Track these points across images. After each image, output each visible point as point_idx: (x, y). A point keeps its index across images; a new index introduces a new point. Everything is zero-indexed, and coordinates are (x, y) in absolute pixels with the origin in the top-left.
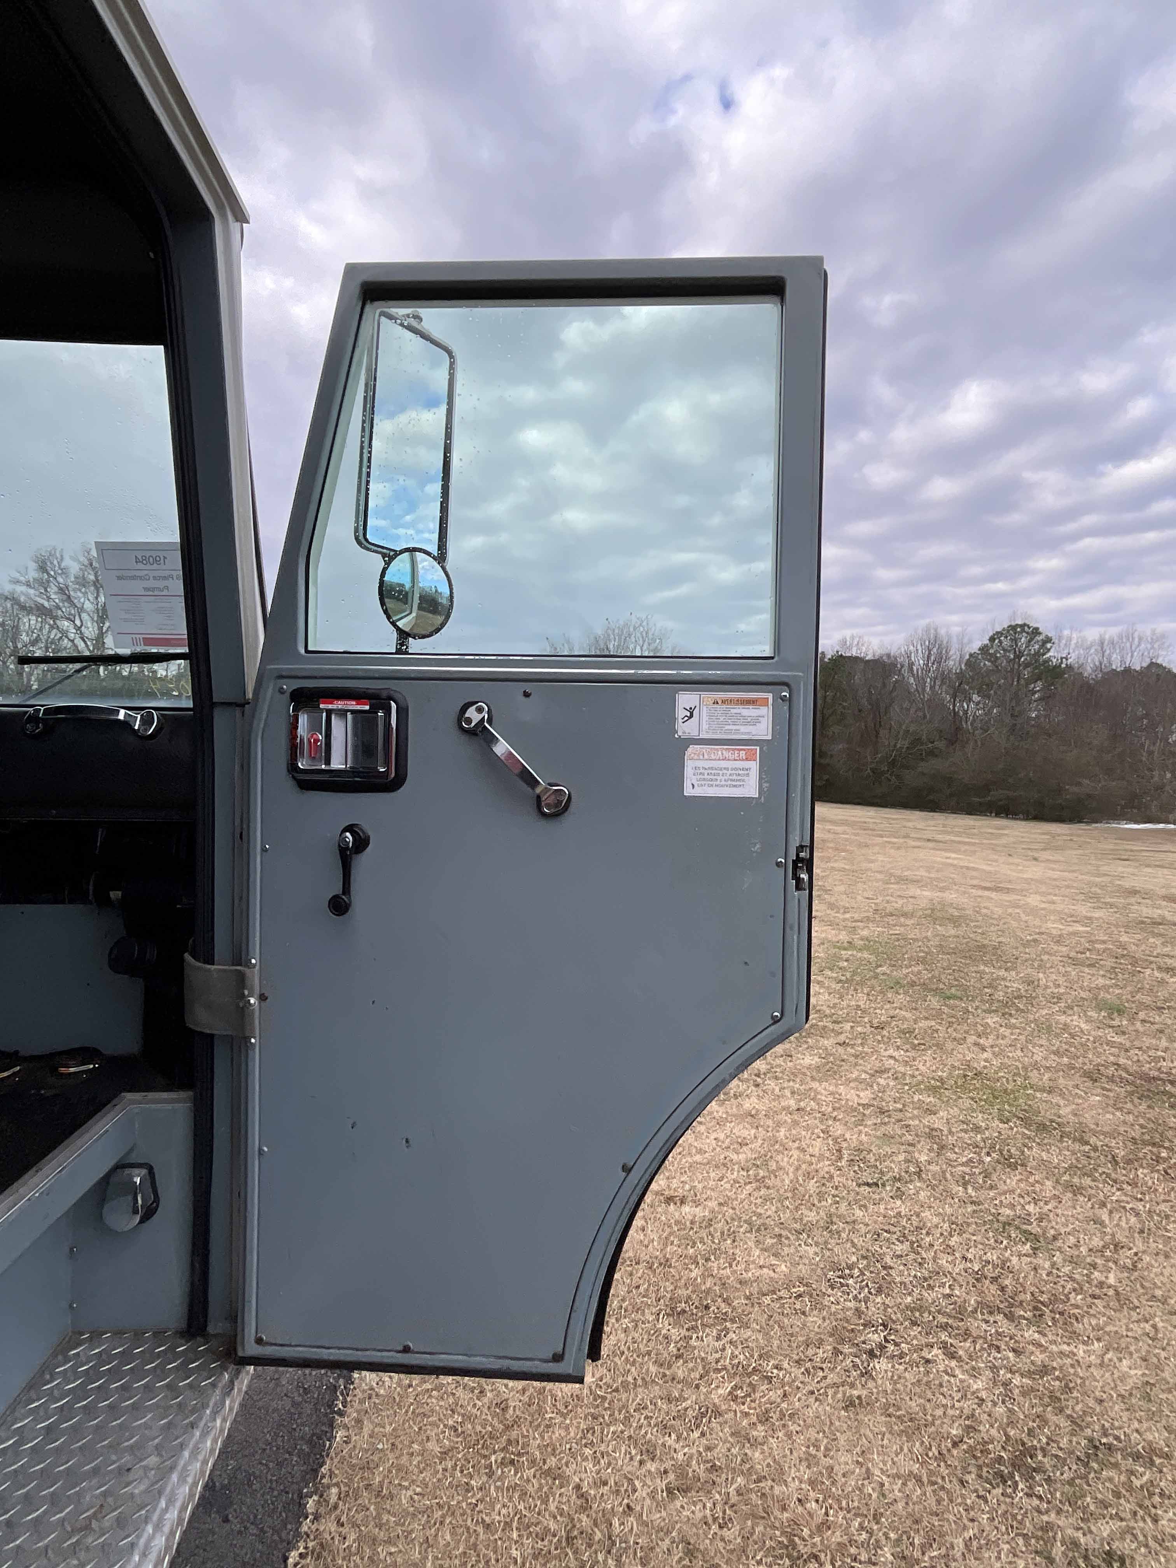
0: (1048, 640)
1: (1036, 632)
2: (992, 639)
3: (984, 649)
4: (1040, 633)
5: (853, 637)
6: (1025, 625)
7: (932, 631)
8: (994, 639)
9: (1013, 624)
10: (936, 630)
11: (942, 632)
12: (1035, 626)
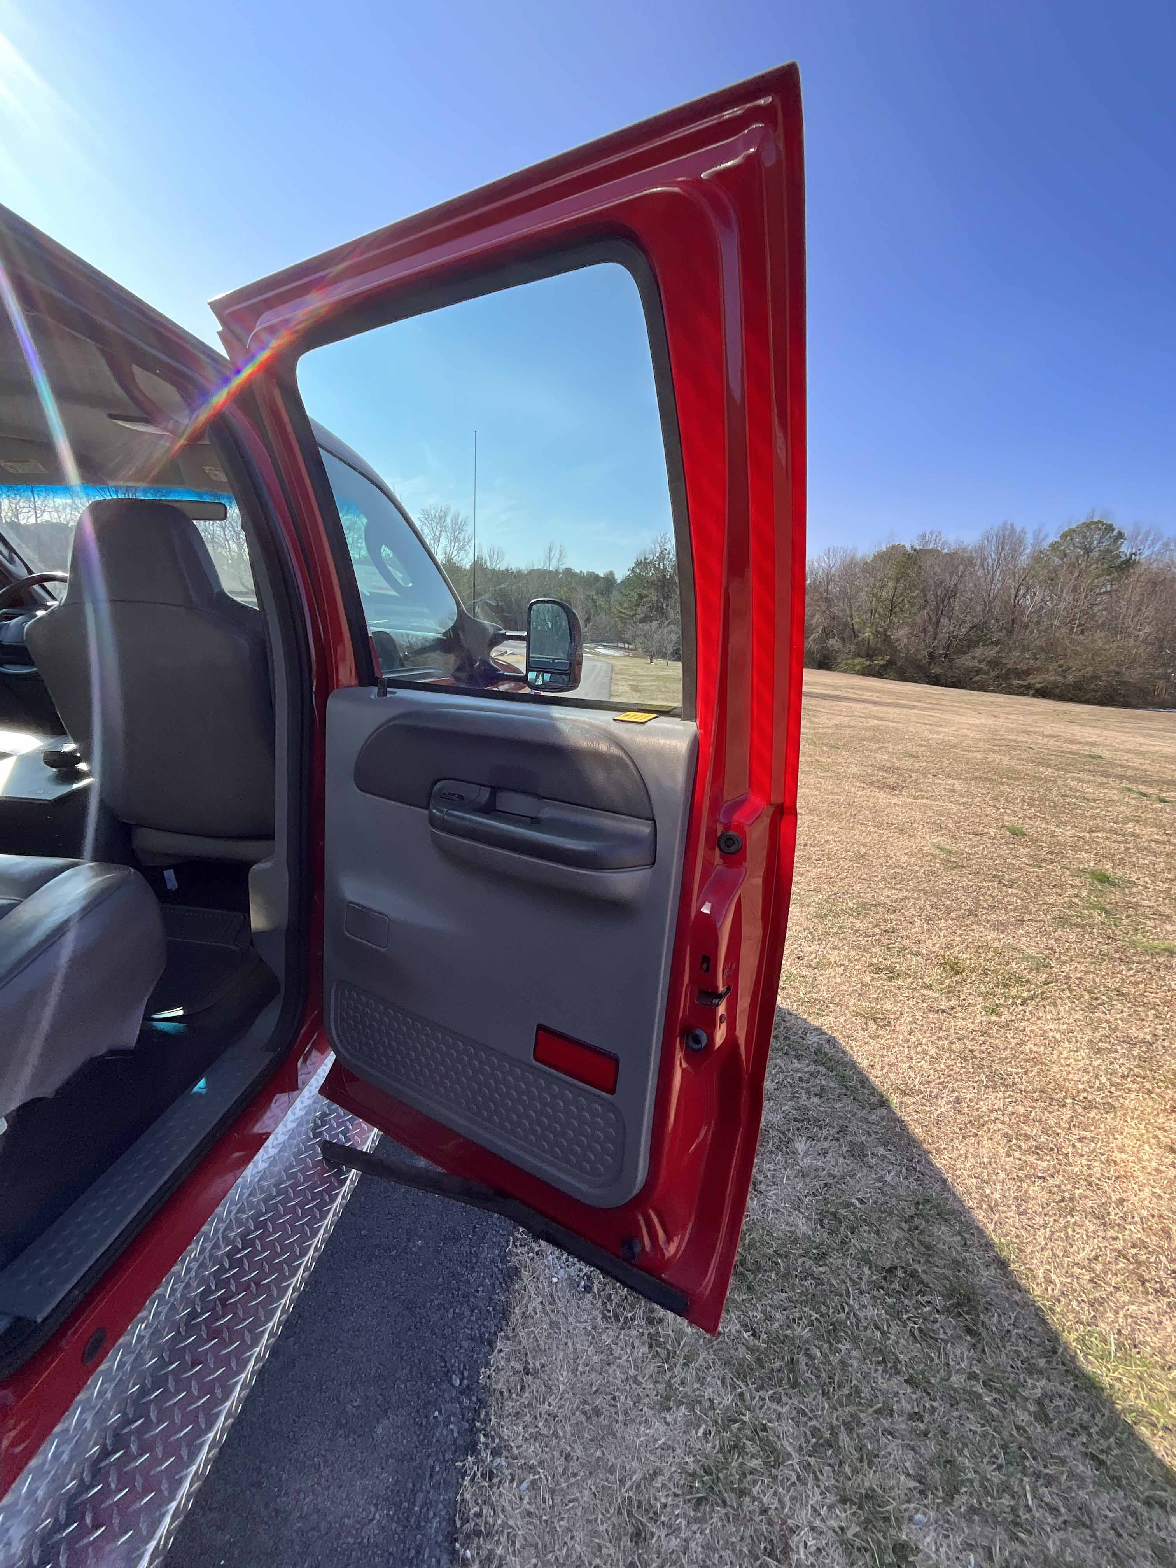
0: (1120, 535)
1: (1110, 528)
2: (1064, 536)
3: (1054, 547)
4: (1113, 530)
5: (932, 533)
6: (1099, 522)
7: (1009, 527)
8: (1066, 536)
9: (1088, 522)
10: (1012, 526)
11: (1018, 530)
12: (1109, 523)
